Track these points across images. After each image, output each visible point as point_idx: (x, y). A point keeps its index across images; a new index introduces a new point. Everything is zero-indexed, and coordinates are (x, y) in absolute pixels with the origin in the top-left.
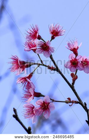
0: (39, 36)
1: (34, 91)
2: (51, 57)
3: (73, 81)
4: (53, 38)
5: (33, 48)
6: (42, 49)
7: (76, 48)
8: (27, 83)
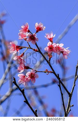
0: (28, 30)
1: (24, 65)
2: (36, 44)
3: (49, 59)
4: (37, 32)
5: (24, 38)
6: (30, 39)
7: (52, 38)
8: (20, 59)
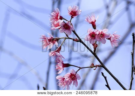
1: (63, 63)
3: (94, 49)
7: (94, 21)
